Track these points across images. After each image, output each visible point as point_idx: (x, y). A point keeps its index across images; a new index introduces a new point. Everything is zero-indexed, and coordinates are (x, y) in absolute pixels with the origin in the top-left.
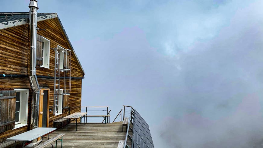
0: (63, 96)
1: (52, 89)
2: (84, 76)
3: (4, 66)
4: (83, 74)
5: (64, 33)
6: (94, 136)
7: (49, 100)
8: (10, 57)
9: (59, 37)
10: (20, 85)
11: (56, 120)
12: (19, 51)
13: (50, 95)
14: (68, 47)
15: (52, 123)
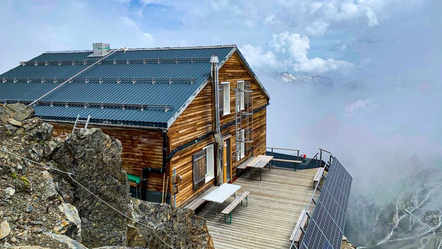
0: (245, 143)
1: (234, 134)
2: (269, 102)
3: (194, 131)
4: (268, 99)
5: (244, 62)
6: (280, 192)
7: (232, 146)
8: (198, 121)
9: (238, 71)
10: (207, 143)
11: (238, 165)
12: (204, 111)
13: (232, 141)
14: (249, 75)
15: (235, 169)
